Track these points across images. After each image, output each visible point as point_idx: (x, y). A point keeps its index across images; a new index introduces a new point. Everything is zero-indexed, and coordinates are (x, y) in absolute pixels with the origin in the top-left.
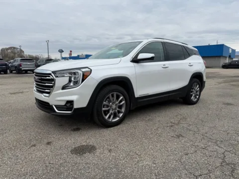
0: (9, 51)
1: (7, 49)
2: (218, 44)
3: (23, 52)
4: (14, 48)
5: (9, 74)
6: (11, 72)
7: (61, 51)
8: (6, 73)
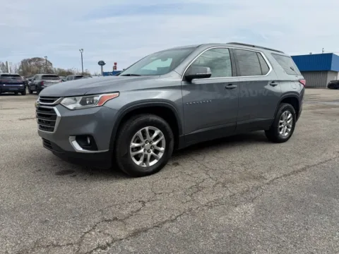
0: (32, 63)
1: (30, 61)
2: (325, 53)
3: (51, 64)
4: (39, 59)
5: (28, 94)
6: (31, 92)
7: (102, 63)
8: (23, 93)
